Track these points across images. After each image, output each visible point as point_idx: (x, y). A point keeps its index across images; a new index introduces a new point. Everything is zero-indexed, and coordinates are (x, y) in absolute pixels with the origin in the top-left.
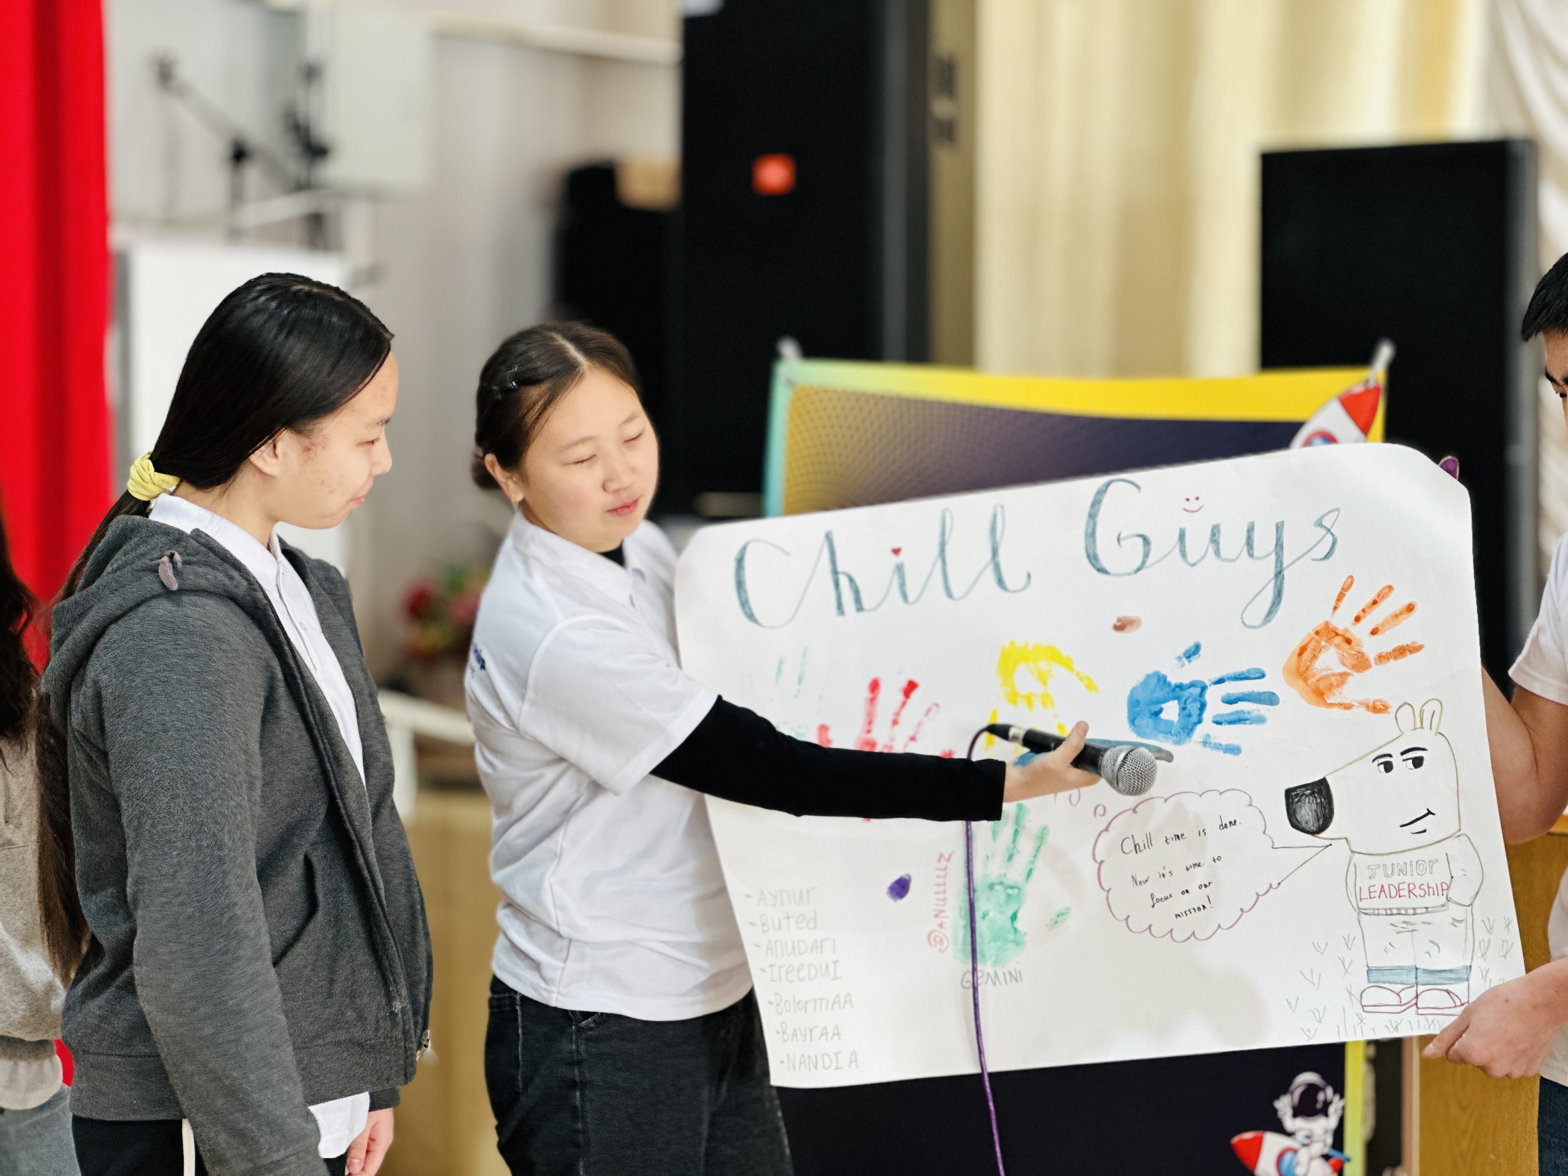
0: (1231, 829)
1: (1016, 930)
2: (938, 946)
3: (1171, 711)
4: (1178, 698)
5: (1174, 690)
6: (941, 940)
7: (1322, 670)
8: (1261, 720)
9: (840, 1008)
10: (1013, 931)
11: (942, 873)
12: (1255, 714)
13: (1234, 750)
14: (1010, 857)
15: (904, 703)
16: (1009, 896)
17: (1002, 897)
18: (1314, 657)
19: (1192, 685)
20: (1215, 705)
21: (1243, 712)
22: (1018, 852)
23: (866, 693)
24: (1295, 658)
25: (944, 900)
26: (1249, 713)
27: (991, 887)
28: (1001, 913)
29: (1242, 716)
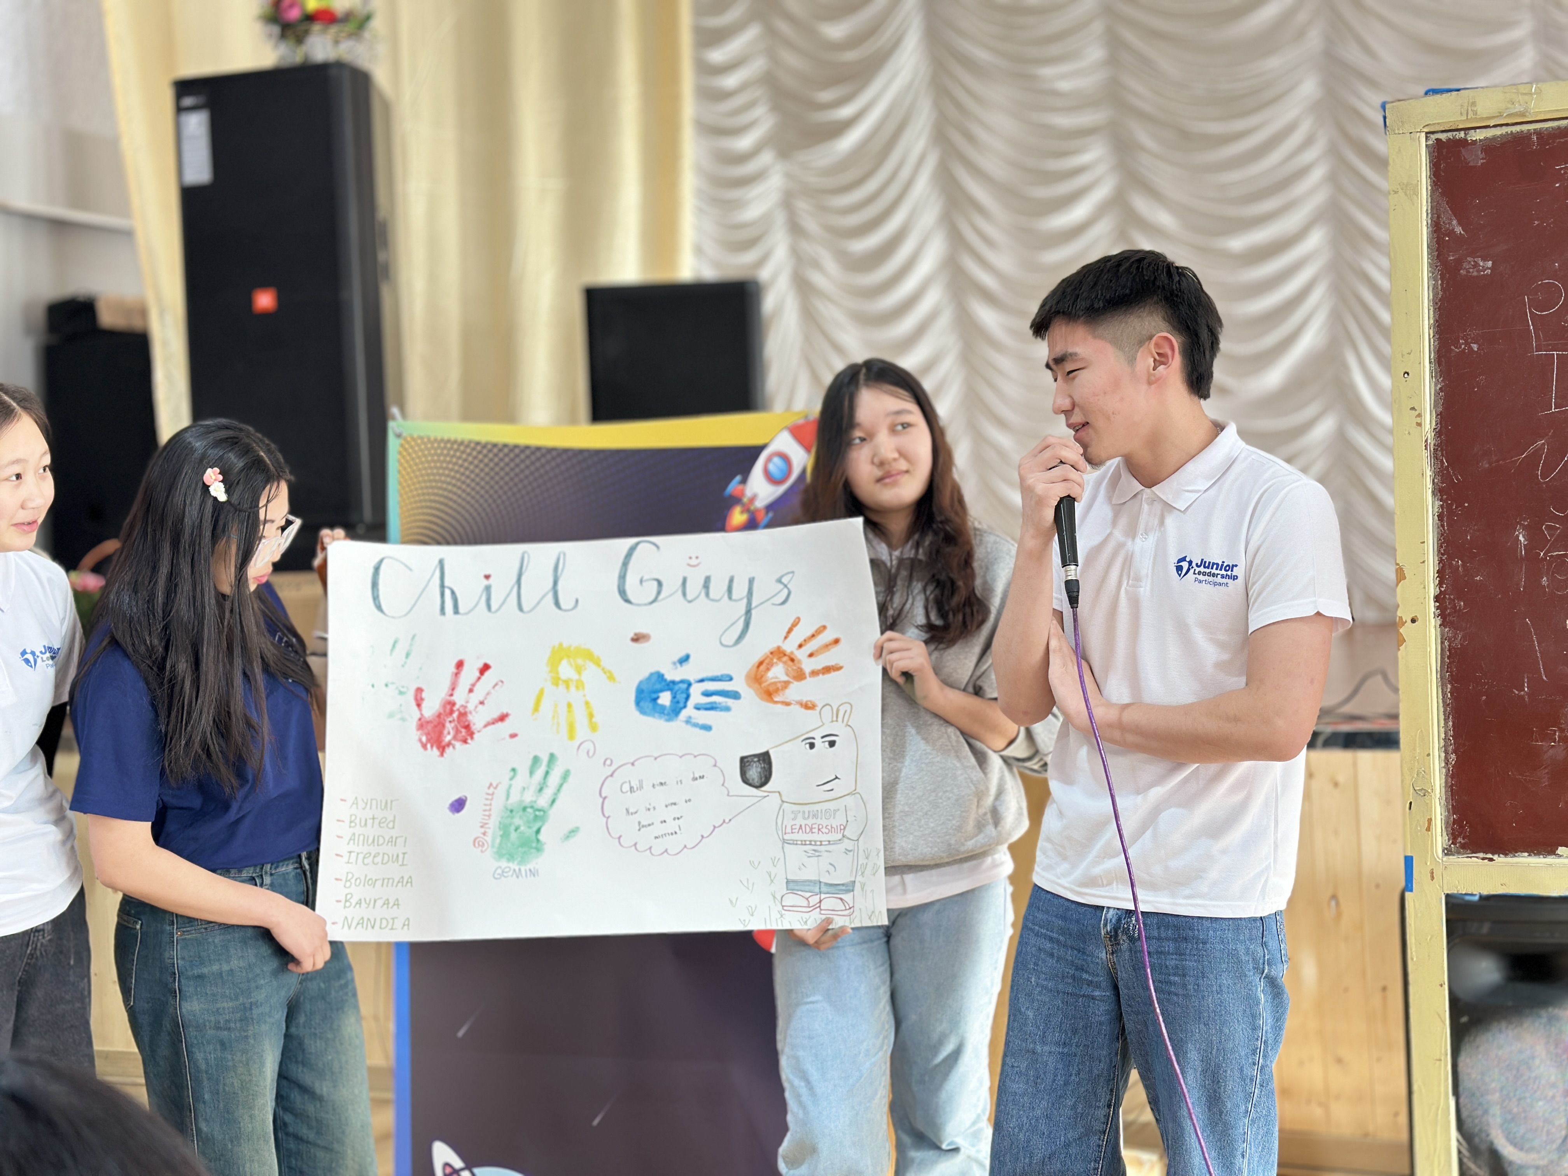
0: (699, 781)
1: (538, 841)
2: (480, 848)
3: (665, 699)
4: (671, 690)
5: (668, 685)
6: (483, 844)
7: (773, 678)
8: (727, 709)
9: (402, 886)
10: (535, 841)
11: (490, 797)
12: (724, 704)
13: (707, 728)
14: (541, 790)
15: (479, 679)
16: (536, 816)
17: (532, 816)
18: (768, 669)
19: (682, 682)
20: (696, 695)
21: (715, 703)
22: (547, 786)
23: (453, 669)
24: (755, 669)
25: (489, 816)
26: (720, 703)
27: (524, 809)
28: (530, 827)
29: (714, 705)
